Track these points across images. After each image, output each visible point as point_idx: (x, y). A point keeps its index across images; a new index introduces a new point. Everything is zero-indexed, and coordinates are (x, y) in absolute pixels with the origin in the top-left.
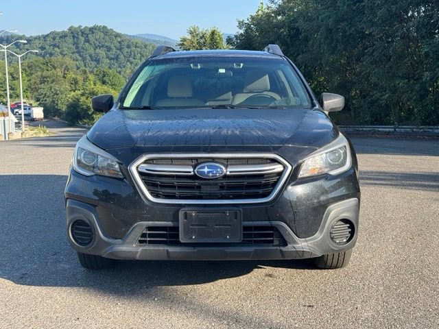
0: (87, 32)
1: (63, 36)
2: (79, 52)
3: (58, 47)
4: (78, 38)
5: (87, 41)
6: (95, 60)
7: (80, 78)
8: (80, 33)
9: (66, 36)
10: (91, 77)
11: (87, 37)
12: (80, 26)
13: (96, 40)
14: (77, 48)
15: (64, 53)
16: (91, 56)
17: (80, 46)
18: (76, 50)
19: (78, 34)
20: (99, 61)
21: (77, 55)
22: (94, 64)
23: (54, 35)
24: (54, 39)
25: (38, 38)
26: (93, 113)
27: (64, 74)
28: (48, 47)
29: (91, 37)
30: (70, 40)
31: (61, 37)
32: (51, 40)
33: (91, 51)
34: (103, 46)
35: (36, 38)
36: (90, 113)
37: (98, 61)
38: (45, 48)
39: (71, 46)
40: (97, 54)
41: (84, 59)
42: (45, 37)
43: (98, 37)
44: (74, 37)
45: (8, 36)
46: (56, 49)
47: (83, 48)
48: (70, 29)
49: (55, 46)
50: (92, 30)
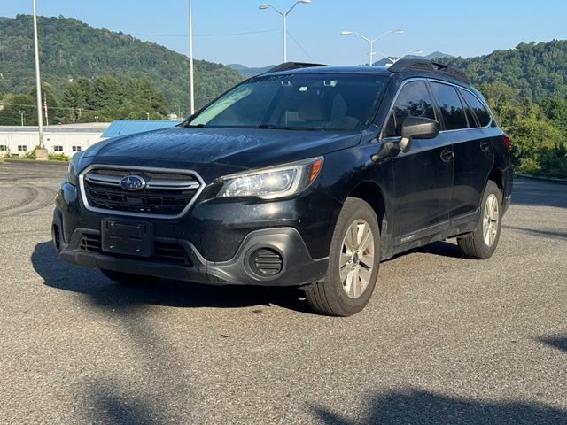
0: (542, 49)
1: (509, 55)
2: (527, 77)
3: (501, 71)
4: (528, 58)
5: (540, 61)
6: (548, 87)
7: (519, 110)
8: (532, 52)
9: (512, 56)
10: (535, 108)
11: (541, 56)
12: (533, 43)
13: (553, 60)
14: (525, 70)
15: (507, 78)
16: (543, 81)
17: (530, 68)
18: (523, 74)
19: (528, 53)
20: (553, 87)
21: (524, 81)
22: (545, 91)
23: (497, 56)
24: (497, 60)
25: (477, 60)
26: (520, 156)
27: (499, 105)
28: (487, 71)
29: (546, 57)
30: (517, 61)
31: (506, 58)
32: (493, 62)
33: (544, 75)
34: (560, 68)
35: (474, 60)
36: (516, 156)
37: (551, 88)
38: (483, 73)
39: (518, 68)
40: (552, 79)
41: (533, 86)
42: (485, 58)
43: (555, 56)
44: (523, 57)
45: (440, 59)
46: (498, 73)
47: (533, 71)
48: (519, 47)
49: (496, 69)
50: (549, 47)
